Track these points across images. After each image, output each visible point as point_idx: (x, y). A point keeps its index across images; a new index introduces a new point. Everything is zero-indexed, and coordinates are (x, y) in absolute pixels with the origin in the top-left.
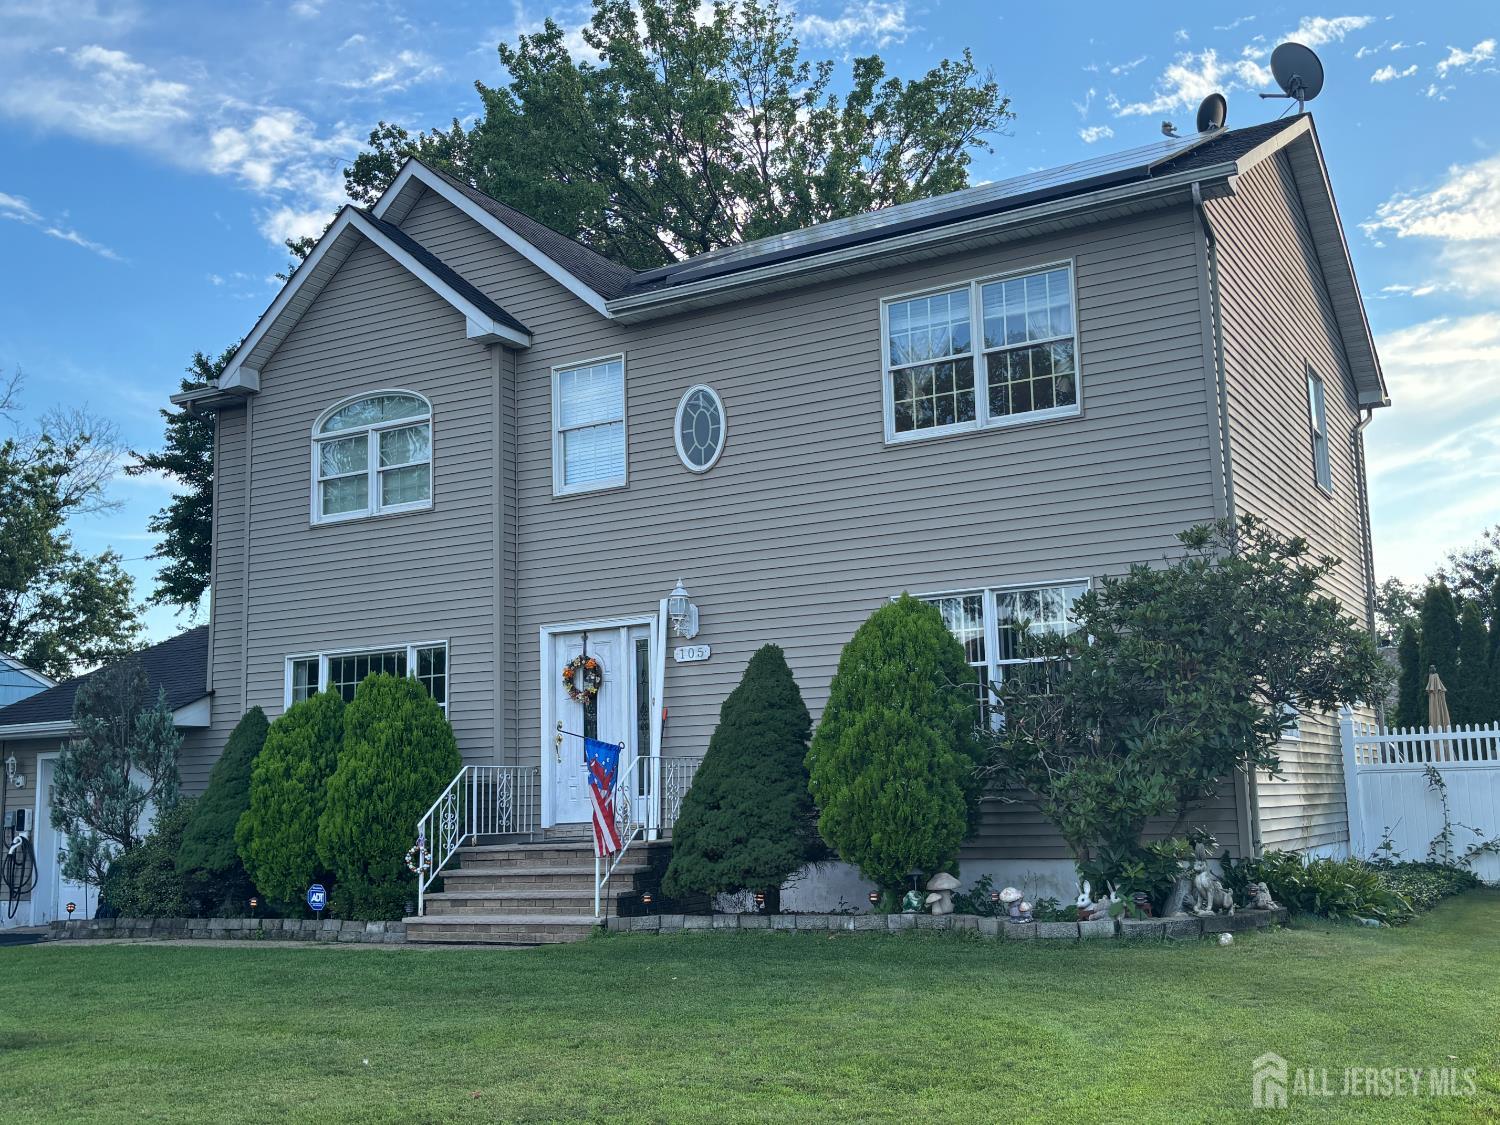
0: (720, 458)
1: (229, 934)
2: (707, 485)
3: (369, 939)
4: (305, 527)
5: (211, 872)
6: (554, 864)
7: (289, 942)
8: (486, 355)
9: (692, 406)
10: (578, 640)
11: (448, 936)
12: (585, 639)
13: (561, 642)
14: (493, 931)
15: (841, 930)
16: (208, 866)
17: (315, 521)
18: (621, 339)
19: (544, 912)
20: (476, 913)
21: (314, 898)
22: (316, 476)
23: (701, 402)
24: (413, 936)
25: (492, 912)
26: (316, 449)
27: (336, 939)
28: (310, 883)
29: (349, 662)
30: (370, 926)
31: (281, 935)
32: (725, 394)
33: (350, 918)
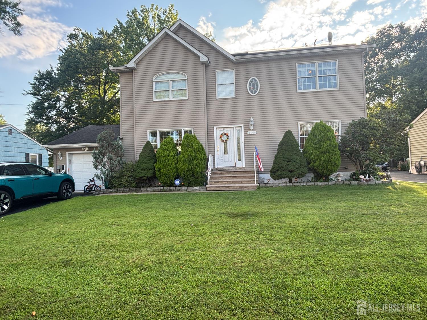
0: (259, 93)
1: (154, 191)
2: (255, 98)
3: (196, 190)
4: (152, 101)
5: (147, 177)
6: (233, 174)
7: (173, 192)
8: (202, 66)
9: (251, 81)
10: (223, 129)
11: (218, 189)
12: (224, 129)
13: (218, 129)
14: (230, 188)
15: (318, 185)
16: (147, 176)
17: (154, 100)
18: (234, 66)
19: (239, 184)
20: (221, 184)
21: (177, 182)
22: (154, 90)
23: (253, 81)
24: (208, 189)
25: (225, 184)
26: (154, 83)
27: (186, 191)
28: (175, 179)
29: (165, 133)
30: (195, 188)
31: (170, 190)
32: (260, 79)
33: (189, 186)
